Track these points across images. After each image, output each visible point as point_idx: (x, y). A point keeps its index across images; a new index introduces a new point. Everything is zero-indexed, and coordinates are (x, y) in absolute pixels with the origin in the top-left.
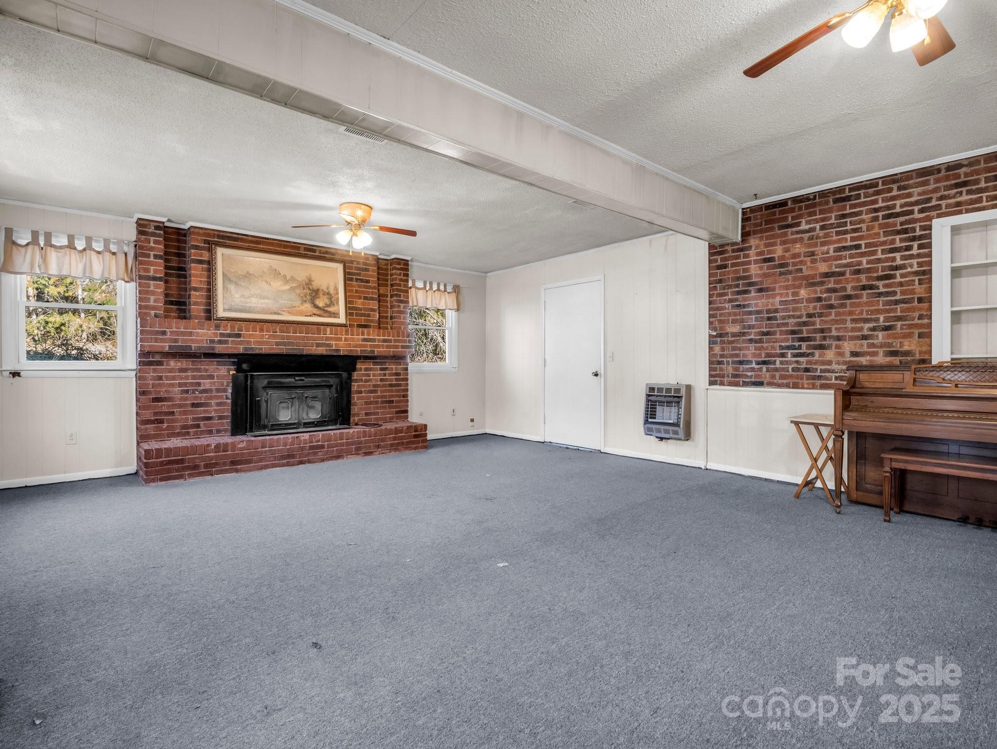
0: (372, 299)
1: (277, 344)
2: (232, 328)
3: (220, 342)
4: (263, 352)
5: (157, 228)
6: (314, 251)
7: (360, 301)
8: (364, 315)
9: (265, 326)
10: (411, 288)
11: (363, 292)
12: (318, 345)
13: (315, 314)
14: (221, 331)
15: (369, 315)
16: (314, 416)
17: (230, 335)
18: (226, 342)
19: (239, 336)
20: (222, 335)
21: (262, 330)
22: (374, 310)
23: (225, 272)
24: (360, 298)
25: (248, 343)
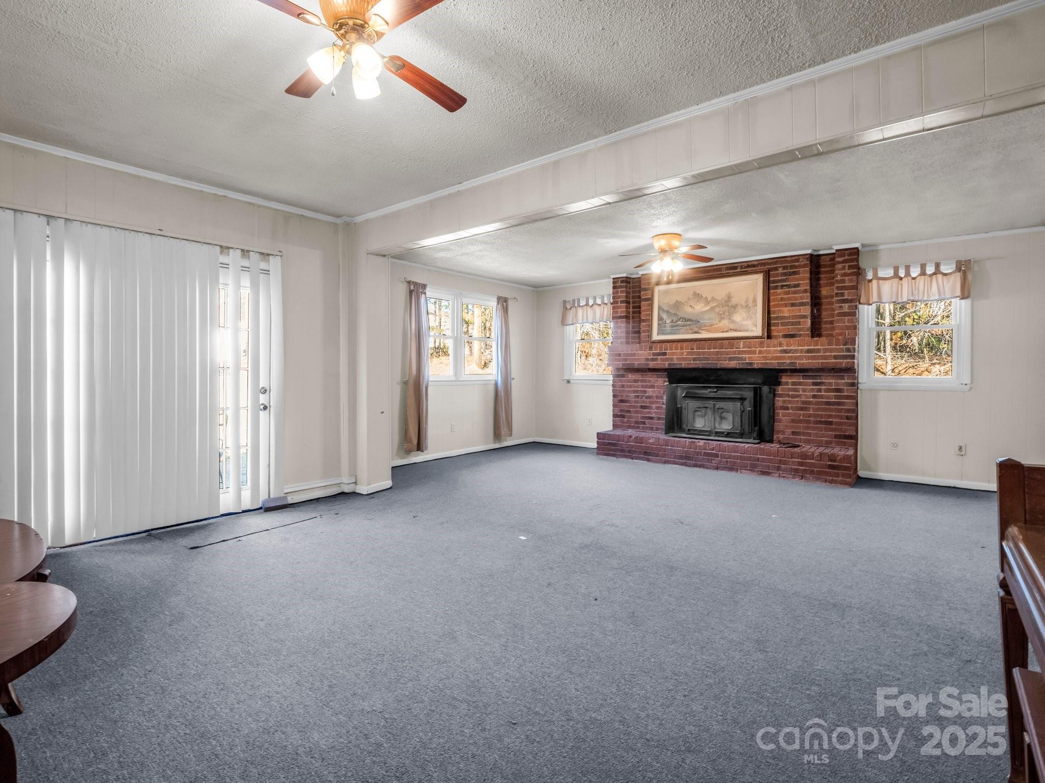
0: (802, 304)
1: (694, 359)
2: (661, 348)
3: (653, 360)
4: (683, 366)
5: (622, 282)
6: (735, 268)
7: (786, 309)
8: (792, 324)
9: (685, 344)
10: (870, 281)
11: (789, 299)
12: (731, 359)
13: (731, 330)
14: (653, 352)
15: (799, 323)
16: (726, 426)
17: (658, 354)
18: (656, 360)
19: (665, 354)
20: (654, 354)
21: (682, 348)
22: (805, 317)
23: (660, 305)
24: (786, 305)
25: (672, 359)
